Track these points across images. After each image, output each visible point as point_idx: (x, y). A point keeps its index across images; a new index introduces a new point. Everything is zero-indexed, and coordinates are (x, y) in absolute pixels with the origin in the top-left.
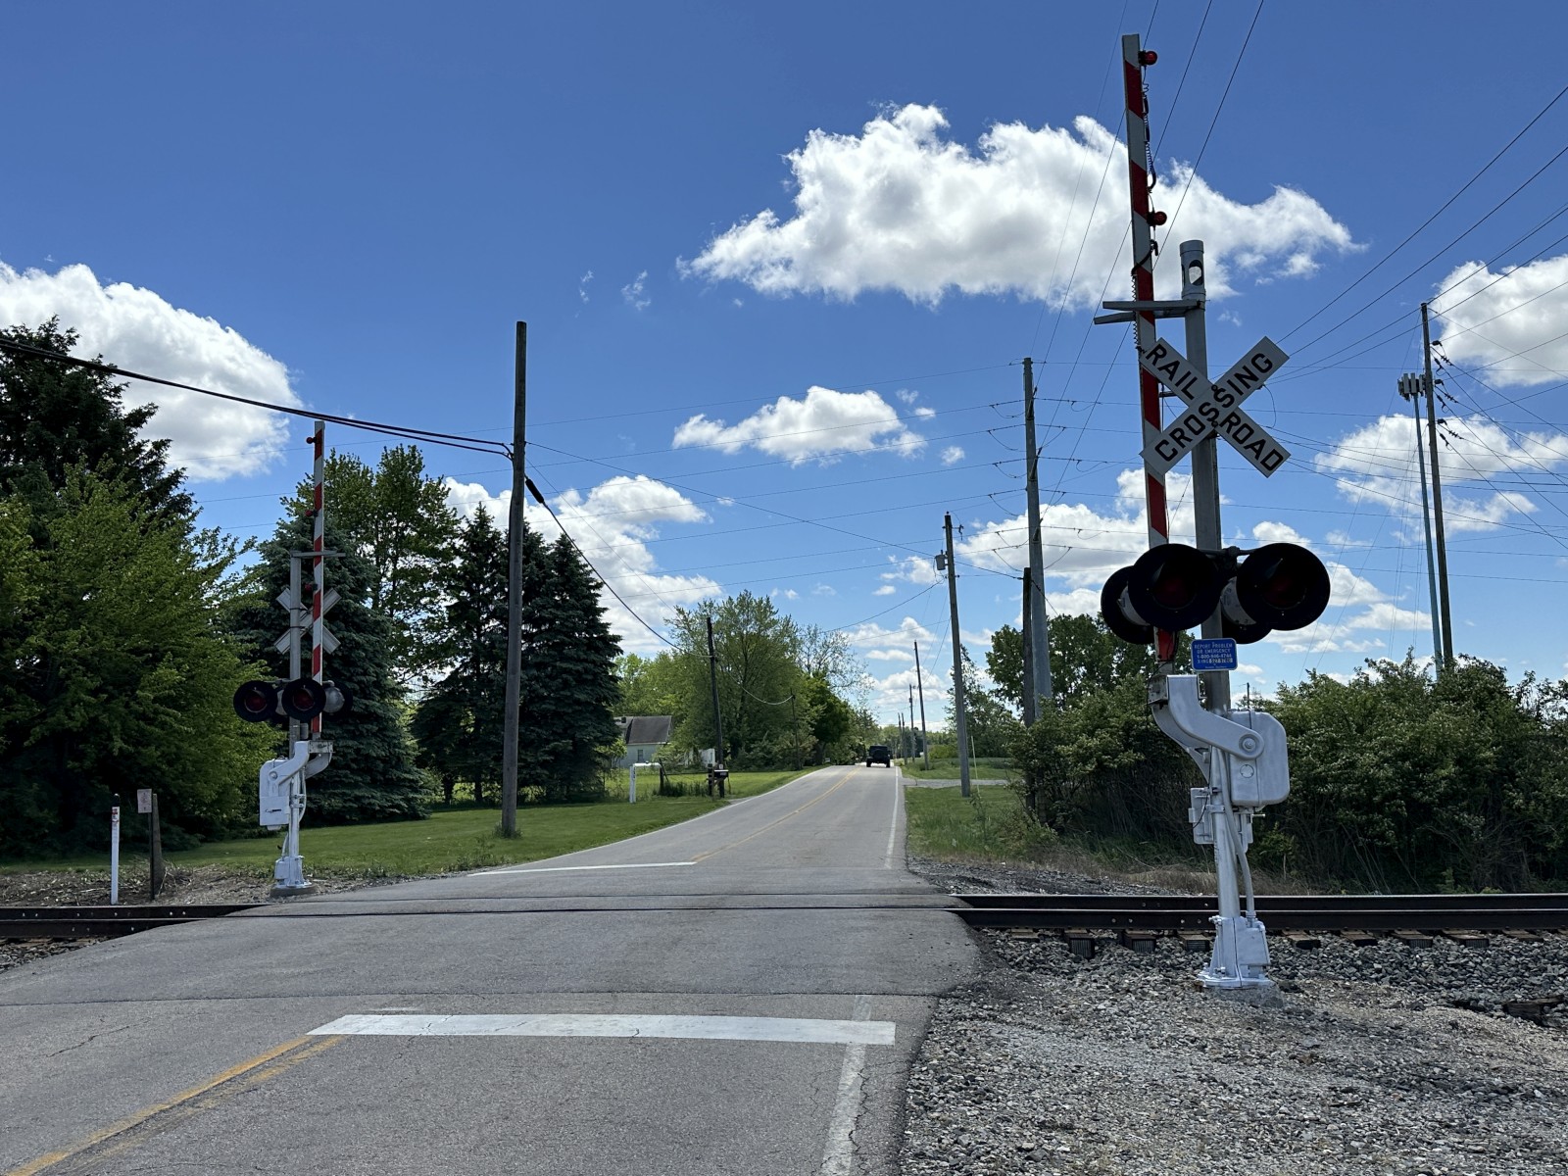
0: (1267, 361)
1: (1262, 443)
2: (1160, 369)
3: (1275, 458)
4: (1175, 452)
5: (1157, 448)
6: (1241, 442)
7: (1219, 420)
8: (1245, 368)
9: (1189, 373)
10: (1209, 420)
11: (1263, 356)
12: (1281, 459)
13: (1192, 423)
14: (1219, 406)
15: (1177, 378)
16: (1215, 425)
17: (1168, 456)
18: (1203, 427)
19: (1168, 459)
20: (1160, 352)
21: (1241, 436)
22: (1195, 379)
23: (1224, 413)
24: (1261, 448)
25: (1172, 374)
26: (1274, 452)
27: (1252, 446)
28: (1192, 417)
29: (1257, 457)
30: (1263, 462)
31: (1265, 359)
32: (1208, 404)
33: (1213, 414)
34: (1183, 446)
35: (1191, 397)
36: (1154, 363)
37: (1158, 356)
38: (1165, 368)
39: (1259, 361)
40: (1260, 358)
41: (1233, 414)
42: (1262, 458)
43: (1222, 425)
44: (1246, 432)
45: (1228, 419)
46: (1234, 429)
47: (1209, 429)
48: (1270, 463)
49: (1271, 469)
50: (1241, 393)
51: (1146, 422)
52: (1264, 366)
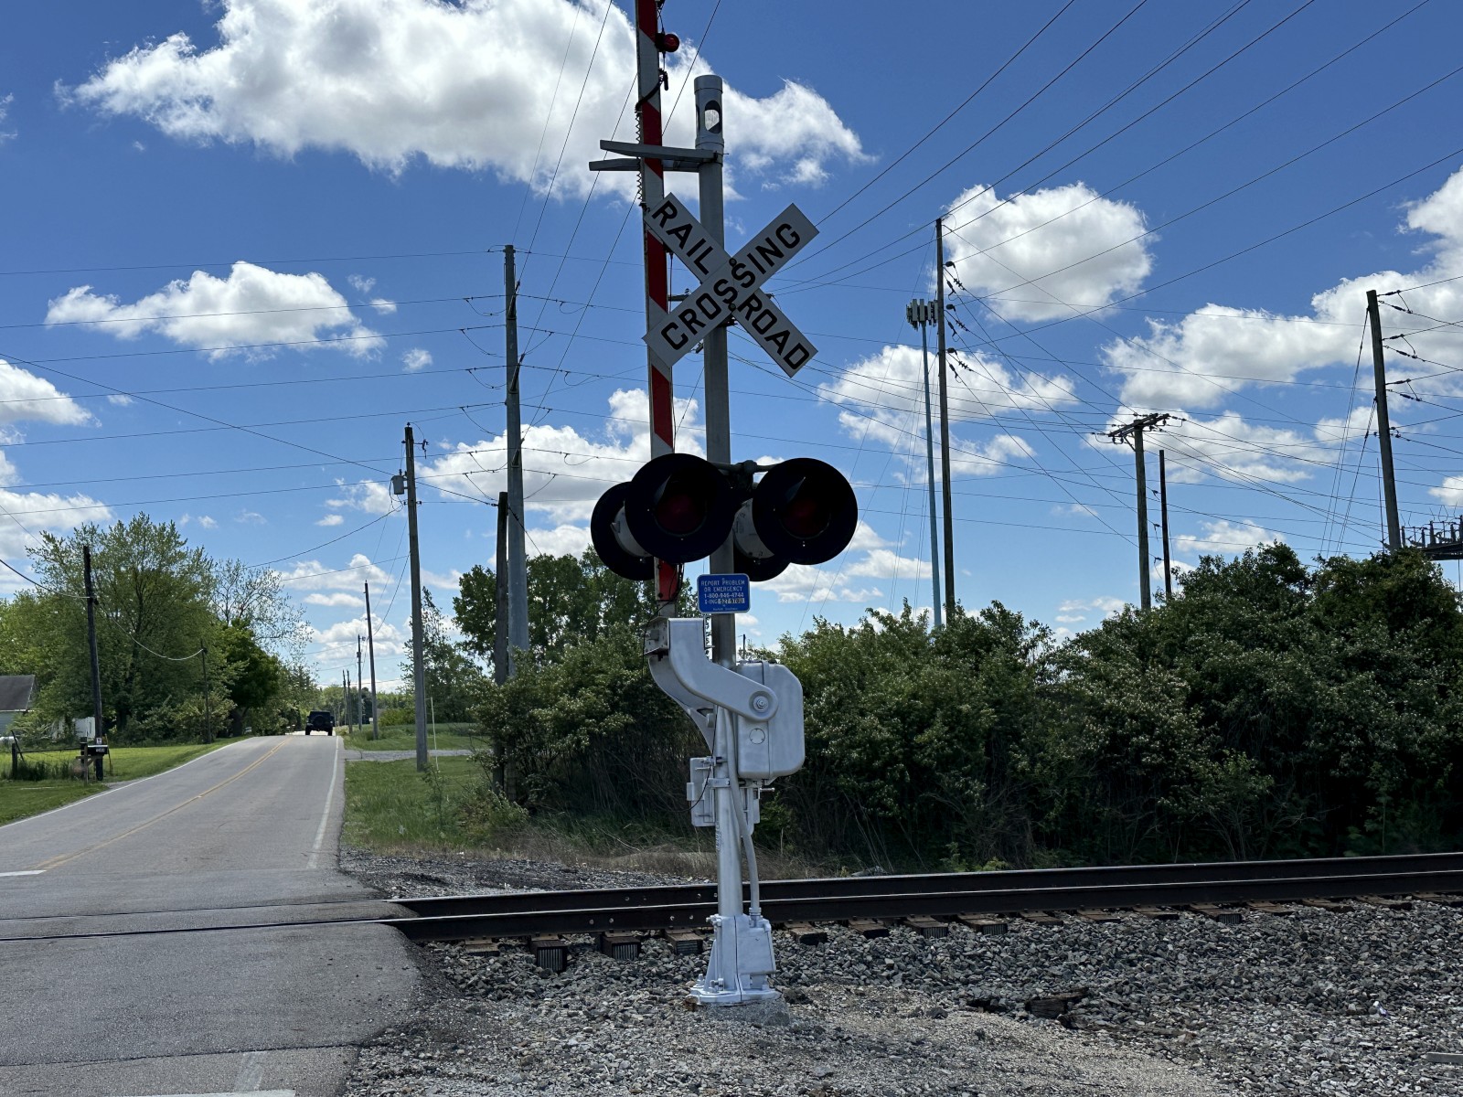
0: (794, 234)
1: (786, 334)
2: (670, 232)
3: (799, 355)
4: (685, 339)
5: (664, 333)
6: (762, 332)
7: (738, 302)
8: (768, 240)
9: (703, 242)
10: (725, 301)
11: (789, 227)
12: (806, 356)
13: (705, 303)
14: (737, 285)
15: (690, 244)
16: (732, 310)
17: (677, 342)
18: (718, 310)
19: (677, 347)
20: (669, 211)
21: (762, 324)
22: (710, 249)
23: (743, 295)
24: (785, 341)
25: (683, 240)
26: (799, 346)
27: (774, 338)
28: (706, 296)
29: (780, 352)
30: (787, 359)
31: (792, 231)
32: (724, 281)
33: (730, 294)
34: (694, 332)
35: (705, 272)
36: (662, 224)
37: (666, 216)
38: (675, 231)
39: (785, 233)
40: (786, 230)
41: (753, 297)
42: (785, 352)
43: (741, 308)
44: (767, 319)
45: (747, 303)
46: (755, 315)
47: (725, 312)
48: (794, 359)
49: (796, 366)
50: (763, 271)
51: (651, 300)
52: (791, 240)
